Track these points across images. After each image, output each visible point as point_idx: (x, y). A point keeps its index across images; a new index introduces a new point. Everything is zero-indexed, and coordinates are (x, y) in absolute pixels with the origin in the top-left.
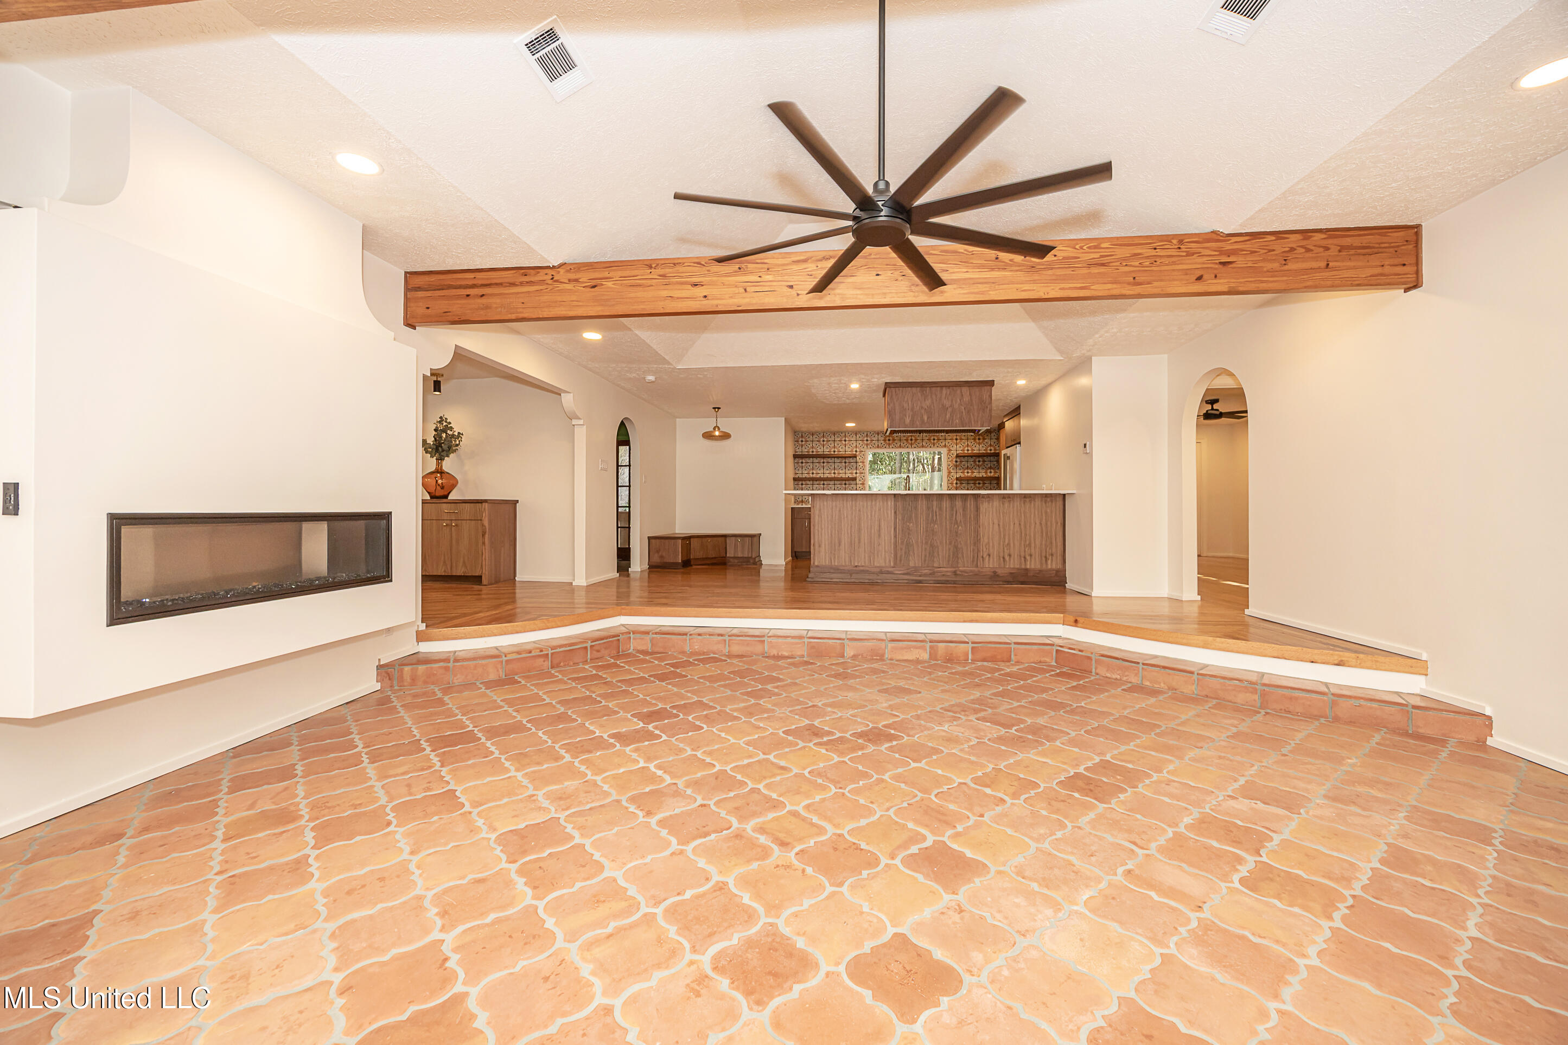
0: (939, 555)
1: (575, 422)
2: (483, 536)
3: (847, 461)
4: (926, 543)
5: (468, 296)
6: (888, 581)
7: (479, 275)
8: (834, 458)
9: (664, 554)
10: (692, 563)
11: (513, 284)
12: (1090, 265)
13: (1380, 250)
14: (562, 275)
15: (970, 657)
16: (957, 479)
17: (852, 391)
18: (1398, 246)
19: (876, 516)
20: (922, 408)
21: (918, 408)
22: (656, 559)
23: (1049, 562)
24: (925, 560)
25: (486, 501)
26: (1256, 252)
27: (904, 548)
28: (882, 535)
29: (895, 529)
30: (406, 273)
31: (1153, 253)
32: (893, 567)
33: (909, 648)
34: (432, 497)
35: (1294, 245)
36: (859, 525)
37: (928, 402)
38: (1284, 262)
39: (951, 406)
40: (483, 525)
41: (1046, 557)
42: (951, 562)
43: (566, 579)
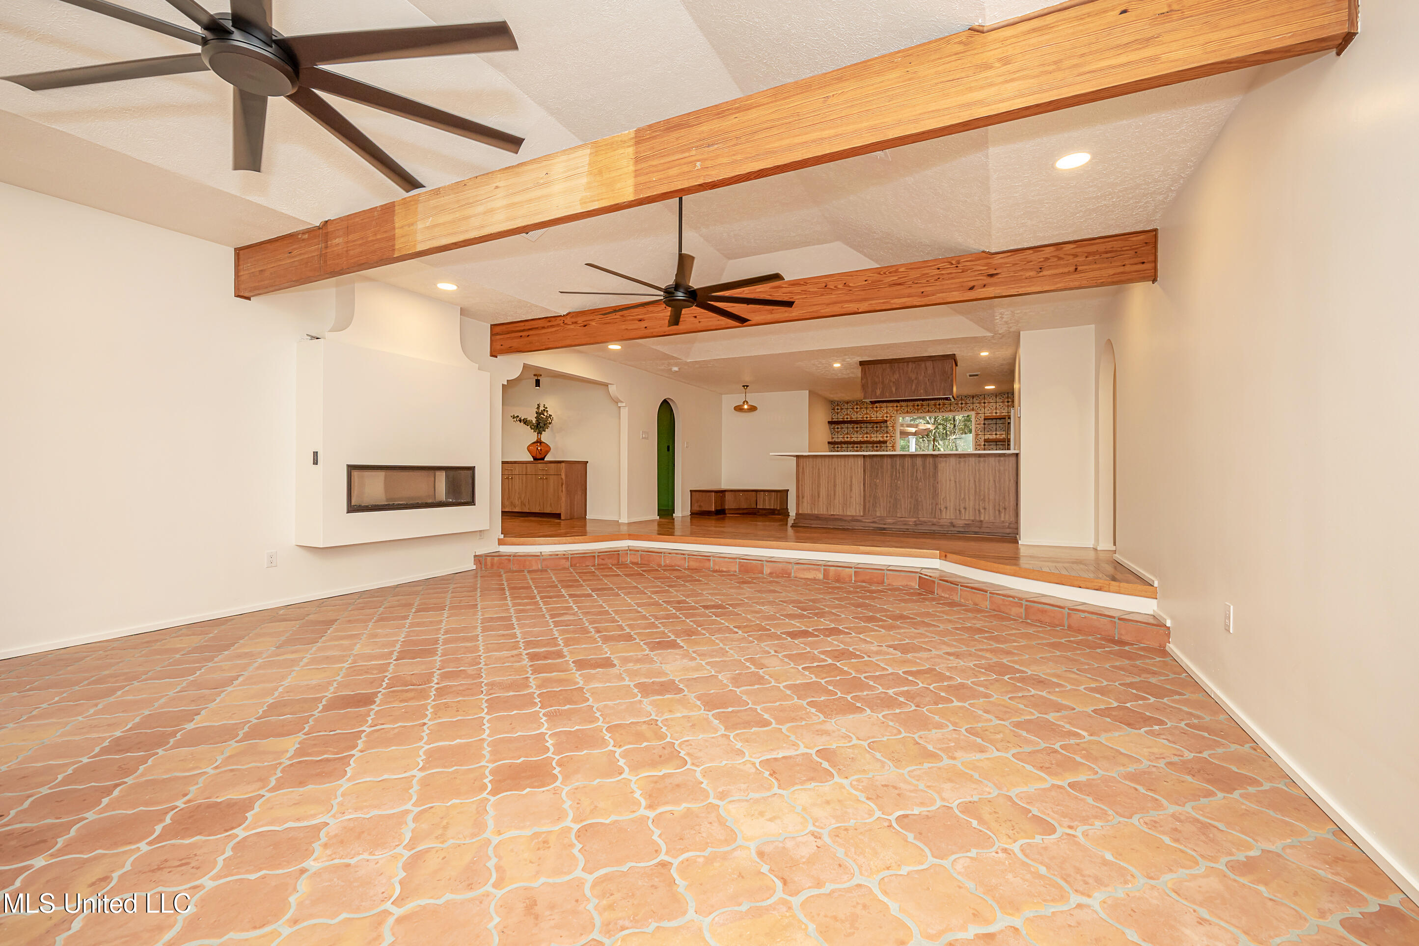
0: (880, 506)
1: (620, 404)
2: (562, 486)
3: (878, 426)
4: (891, 497)
5: (521, 336)
6: (856, 528)
7: (526, 323)
8: (867, 423)
9: (702, 504)
10: (726, 512)
11: (543, 328)
12: (891, 285)
13: (1123, 253)
14: (568, 320)
15: (853, 579)
16: (985, 441)
17: (834, 369)
18: (1137, 248)
19: (849, 474)
20: (891, 381)
21: (887, 381)
22: (696, 508)
23: (1003, 515)
24: (889, 511)
25: (563, 462)
26: (1017, 264)
27: (872, 501)
28: (853, 488)
29: (864, 484)
30: (491, 325)
31: (937, 272)
32: (862, 516)
33: (809, 569)
34: (535, 459)
35: (1048, 256)
36: (835, 482)
37: (896, 376)
38: (1040, 270)
39: (916, 379)
40: (562, 479)
41: (999, 511)
42: (912, 513)
43: (614, 518)
